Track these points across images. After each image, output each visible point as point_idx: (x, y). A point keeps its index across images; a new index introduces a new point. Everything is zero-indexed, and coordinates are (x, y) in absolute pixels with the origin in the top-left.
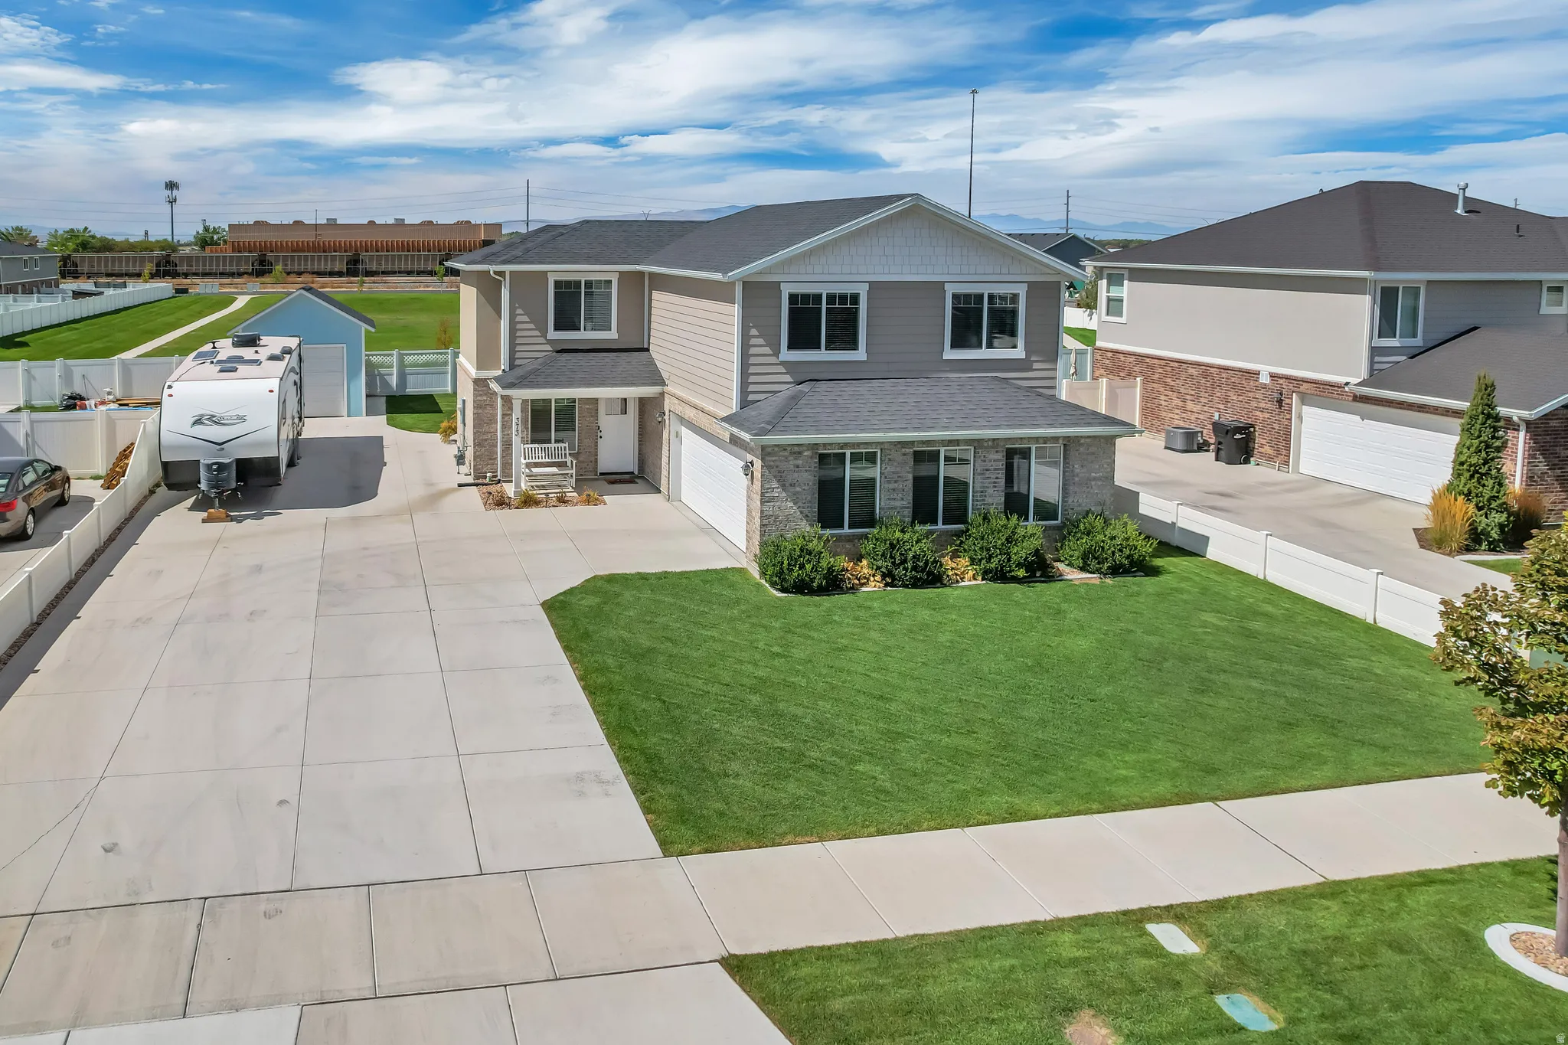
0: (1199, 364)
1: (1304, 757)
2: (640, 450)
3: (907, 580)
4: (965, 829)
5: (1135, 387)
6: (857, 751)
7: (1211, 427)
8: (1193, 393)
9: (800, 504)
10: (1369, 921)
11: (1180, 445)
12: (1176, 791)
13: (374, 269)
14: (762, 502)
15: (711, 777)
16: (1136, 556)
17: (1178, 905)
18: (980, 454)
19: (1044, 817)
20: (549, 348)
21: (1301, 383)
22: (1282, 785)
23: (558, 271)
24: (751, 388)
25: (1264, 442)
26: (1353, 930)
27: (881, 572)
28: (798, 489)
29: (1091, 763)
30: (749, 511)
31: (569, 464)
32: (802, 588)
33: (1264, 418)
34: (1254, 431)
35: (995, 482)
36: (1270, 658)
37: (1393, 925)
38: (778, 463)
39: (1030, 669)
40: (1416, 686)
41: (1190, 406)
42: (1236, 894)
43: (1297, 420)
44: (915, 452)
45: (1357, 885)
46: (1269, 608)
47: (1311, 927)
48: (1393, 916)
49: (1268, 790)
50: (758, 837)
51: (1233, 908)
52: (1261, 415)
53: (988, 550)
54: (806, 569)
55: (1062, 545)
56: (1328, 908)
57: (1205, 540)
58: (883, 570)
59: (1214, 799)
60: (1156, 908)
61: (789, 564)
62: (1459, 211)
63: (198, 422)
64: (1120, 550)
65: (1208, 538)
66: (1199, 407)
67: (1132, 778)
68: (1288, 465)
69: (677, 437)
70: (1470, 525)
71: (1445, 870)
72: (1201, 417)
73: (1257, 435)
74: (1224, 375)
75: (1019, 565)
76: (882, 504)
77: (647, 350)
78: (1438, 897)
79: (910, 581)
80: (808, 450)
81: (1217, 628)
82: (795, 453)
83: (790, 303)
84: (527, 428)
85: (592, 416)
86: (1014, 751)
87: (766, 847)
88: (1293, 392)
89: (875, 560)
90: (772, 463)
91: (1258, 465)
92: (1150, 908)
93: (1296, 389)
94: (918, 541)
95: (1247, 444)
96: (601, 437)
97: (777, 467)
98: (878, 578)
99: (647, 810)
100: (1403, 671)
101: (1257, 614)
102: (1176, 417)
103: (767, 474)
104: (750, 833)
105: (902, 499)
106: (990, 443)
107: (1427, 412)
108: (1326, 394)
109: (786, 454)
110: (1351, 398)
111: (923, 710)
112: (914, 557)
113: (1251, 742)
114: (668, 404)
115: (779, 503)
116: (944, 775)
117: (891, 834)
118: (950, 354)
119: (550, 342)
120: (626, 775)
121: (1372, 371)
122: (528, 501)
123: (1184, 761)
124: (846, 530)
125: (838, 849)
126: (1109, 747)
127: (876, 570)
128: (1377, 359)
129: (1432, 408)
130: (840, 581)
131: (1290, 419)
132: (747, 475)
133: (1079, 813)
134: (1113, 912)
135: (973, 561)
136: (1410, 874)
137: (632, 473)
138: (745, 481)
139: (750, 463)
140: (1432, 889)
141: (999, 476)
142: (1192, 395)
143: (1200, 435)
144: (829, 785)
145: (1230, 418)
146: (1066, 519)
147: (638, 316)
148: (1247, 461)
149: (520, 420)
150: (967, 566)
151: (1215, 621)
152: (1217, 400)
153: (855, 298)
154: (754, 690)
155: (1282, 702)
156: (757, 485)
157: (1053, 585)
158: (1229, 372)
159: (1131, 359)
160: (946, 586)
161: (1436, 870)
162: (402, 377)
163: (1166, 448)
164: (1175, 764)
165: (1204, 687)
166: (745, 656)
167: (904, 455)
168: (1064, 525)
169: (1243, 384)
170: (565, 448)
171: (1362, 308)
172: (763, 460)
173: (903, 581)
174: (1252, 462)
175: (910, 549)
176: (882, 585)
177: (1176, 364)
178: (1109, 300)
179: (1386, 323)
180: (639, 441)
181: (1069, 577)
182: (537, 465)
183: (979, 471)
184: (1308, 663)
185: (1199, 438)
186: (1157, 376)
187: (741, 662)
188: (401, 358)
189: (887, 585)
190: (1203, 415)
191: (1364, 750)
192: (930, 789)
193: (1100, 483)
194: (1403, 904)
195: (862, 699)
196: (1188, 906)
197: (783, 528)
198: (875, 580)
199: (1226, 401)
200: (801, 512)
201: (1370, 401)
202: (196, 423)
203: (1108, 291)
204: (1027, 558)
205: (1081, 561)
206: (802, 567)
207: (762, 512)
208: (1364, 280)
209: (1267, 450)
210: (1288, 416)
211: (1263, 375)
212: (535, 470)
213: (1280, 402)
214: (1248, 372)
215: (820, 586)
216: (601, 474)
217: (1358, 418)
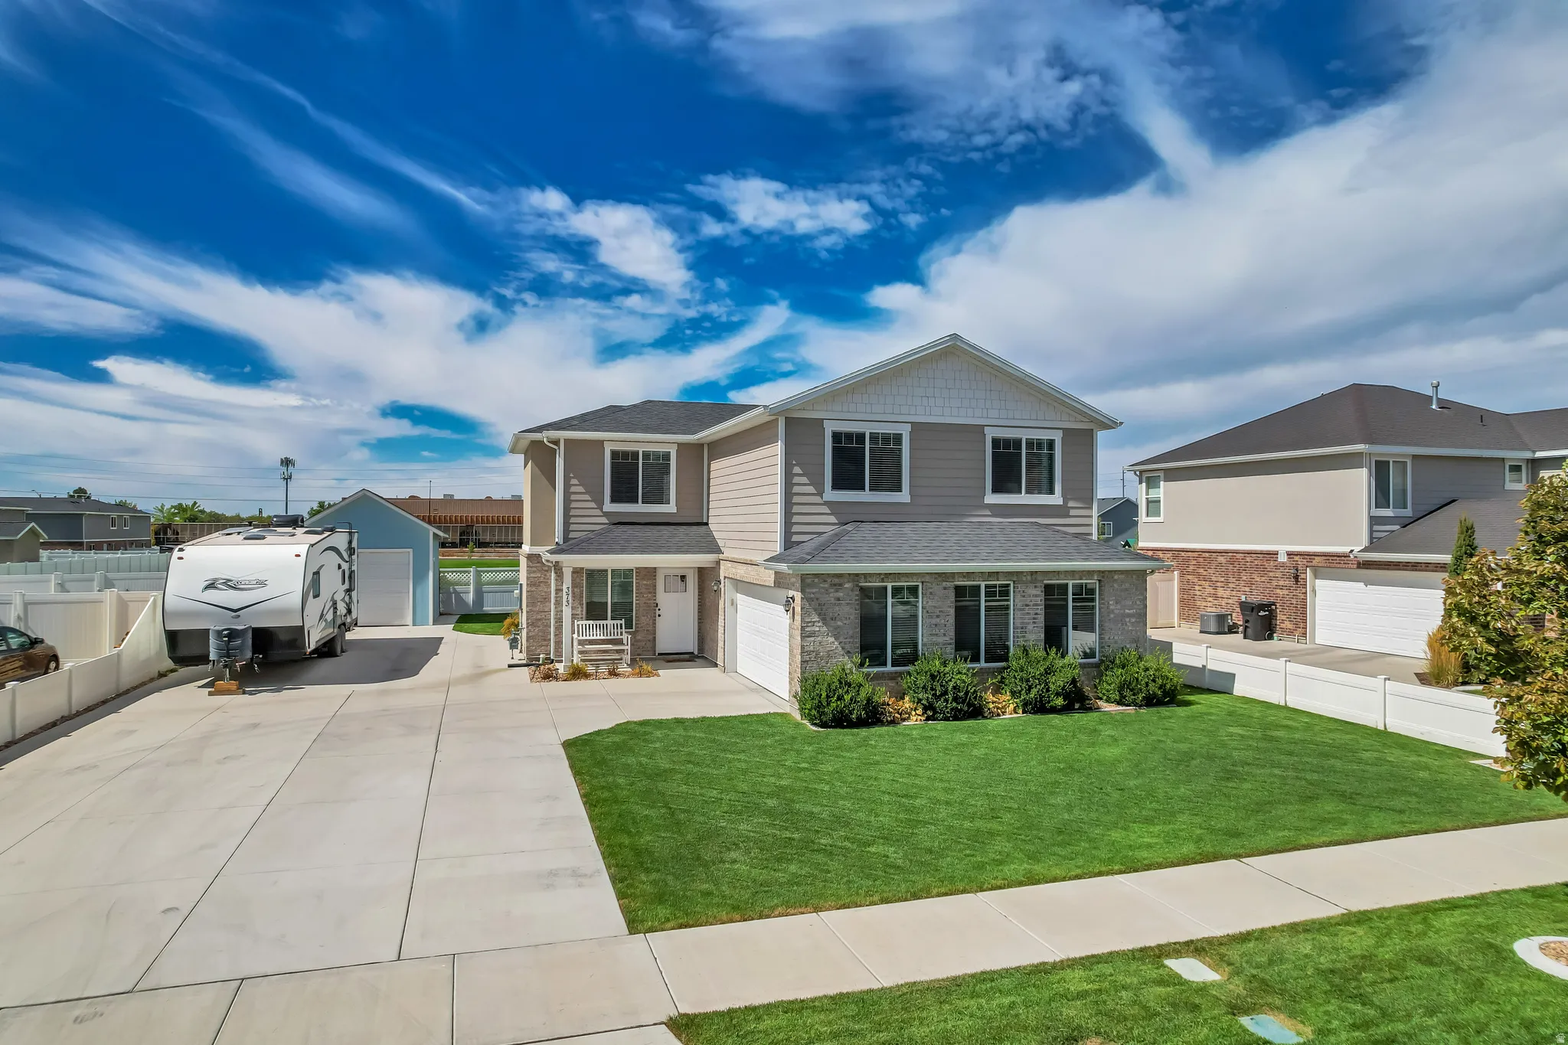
0: (1226, 552)
1: (1324, 821)
2: (699, 629)
3: (948, 712)
4: (978, 894)
5: (1172, 580)
6: (872, 836)
7: (1238, 610)
8: (1223, 579)
9: (842, 639)
10: (1397, 941)
11: (1213, 628)
12: (1200, 851)
13: (488, 540)
14: (803, 638)
15: (706, 865)
16: (1168, 686)
17: (1198, 940)
18: (1019, 589)
19: (1064, 879)
20: (604, 520)
21: (1313, 557)
22: (1304, 842)
23: (614, 440)
24: (795, 529)
25: (1284, 617)
26: (1381, 949)
27: (923, 704)
28: (839, 623)
29: (1116, 835)
30: (791, 651)
31: (625, 642)
32: (841, 721)
33: (1284, 594)
34: (1276, 608)
35: (1034, 619)
36: (1291, 754)
37: (1421, 943)
38: (818, 596)
39: (1061, 770)
40: (1427, 768)
41: (1220, 592)
42: (1260, 926)
43: (1312, 593)
44: (957, 588)
45: (1382, 914)
46: (1290, 723)
47: (1337, 949)
48: (1423, 934)
49: (1290, 846)
50: (743, 912)
51: (1257, 939)
52: (1280, 591)
53: (1028, 681)
54: (845, 700)
55: (1100, 681)
56: (1354, 933)
57: (1231, 677)
58: (924, 702)
59: (1238, 856)
60: (1175, 944)
61: (828, 696)
62: (1434, 407)
63: (211, 586)
64: (1154, 681)
65: (1235, 675)
66: (1228, 593)
67: (1156, 843)
68: (1306, 637)
69: (732, 604)
70: (1462, 659)
71: (1467, 898)
72: (1230, 601)
73: (1278, 612)
74: (1248, 559)
75: (1058, 694)
76: (925, 640)
77: (707, 524)
78: (1463, 918)
79: (951, 714)
80: (849, 582)
81: (1242, 736)
82: (835, 585)
83: (834, 442)
84: (582, 604)
85: (650, 593)
86: (1038, 830)
87: (753, 919)
88: (1307, 566)
89: (915, 693)
90: (812, 596)
91: (1280, 640)
92: (1169, 945)
93: (1309, 564)
94: (961, 673)
95: (1271, 622)
96: (659, 616)
97: (817, 599)
98: (919, 711)
99: (621, 896)
100: (1414, 758)
101: (1278, 727)
102: (1209, 604)
103: (807, 606)
104: (735, 908)
105: (945, 635)
106: (1029, 578)
107: (1420, 570)
108: (1334, 565)
109: (826, 586)
110: (1355, 566)
111: (947, 803)
112: (954, 688)
113: (1274, 812)
114: (725, 570)
115: (819, 638)
116: (961, 851)
117: (896, 901)
118: (991, 499)
119: (606, 514)
120: (608, 867)
121: (1371, 538)
122: (577, 674)
123: (1208, 829)
124: (889, 668)
125: (834, 918)
126: (1135, 822)
127: (918, 703)
128: (1376, 528)
129: (1423, 565)
130: (880, 715)
131: (1306, 593)
132: (787, 611)
133: (1100, 874)
134: (1129, 950)
135: (1013, 694)
136: (1436, 902)
137: (692, 653)
138: (786, 618)
139: (791, 598)
140: (1457, 912)
141: (1039, 612)
142: (1222, 582)
143: (1229, 617)
144: (834, 865)
145: (1256, 599)
146: (1104, 656)
147: (698, 489)
148: (1270, 637)
149: (570, 589)
150: (1009, 700)
151: (1240, 732)
152: (1243, 583)
153: (898, 438)
154: (770, 795)
155: (1304, 782)
156: (798, 618)
157: (1091, 714)
158: (1252, 555)
159: (1169, 555)
160: (986, 718)
161: (1459, 898)
162: (479, 594)
163: (1201, 632)
164: (1199, 832)
165: (1229, 775)
166: (769, 771)
167: (945, 588)
168: (1102, 661)
169: (1264, 565)
170: (621, 625)
171: (1360, 479)
172: (803, 591)
173: (944, 714)
174: (1275, 638)
175: (950, 680)
176: (923, 718)
177: (1207, 555)
178: (1148, 502)
179: (1381, 494)
180: (699, 619)
181: (1106, 709)
182: (592, 642)
183: (1018, 607)
184: (1327, 756)
185: (1229, 621)
186: (1191, 567)
187: (764, 776)
188: (478, 574)
189: (928, 719)
190: (1229, 599)
191: (1382, 814)
192: (943, 863)
193: (1133, 620)
194: (1430, 926)
195: (886, 798)
196: (1210, 941)
197: (824, 664)
198: (916, 714)
199: (1250, 584)
200: (843, 648)
201: (1371, 567)
202: (207, 588)
203: (1147, 494)
204: (1065, 686)
205: (1117, 693)
206: (840, 698)
207: (803, 647)
208: (1360, 454)
209: (1288, 625)
210: (1304, 591)
211: (1281, 556)
212: (588, 647)
213: (1296, 578)
214: (1269, 553)
215: (859, 718)
216: (659, 654)
217: (1362, 585)
